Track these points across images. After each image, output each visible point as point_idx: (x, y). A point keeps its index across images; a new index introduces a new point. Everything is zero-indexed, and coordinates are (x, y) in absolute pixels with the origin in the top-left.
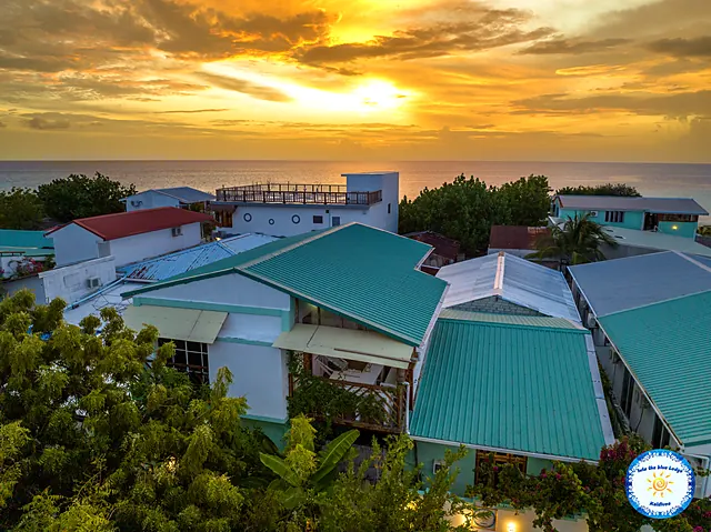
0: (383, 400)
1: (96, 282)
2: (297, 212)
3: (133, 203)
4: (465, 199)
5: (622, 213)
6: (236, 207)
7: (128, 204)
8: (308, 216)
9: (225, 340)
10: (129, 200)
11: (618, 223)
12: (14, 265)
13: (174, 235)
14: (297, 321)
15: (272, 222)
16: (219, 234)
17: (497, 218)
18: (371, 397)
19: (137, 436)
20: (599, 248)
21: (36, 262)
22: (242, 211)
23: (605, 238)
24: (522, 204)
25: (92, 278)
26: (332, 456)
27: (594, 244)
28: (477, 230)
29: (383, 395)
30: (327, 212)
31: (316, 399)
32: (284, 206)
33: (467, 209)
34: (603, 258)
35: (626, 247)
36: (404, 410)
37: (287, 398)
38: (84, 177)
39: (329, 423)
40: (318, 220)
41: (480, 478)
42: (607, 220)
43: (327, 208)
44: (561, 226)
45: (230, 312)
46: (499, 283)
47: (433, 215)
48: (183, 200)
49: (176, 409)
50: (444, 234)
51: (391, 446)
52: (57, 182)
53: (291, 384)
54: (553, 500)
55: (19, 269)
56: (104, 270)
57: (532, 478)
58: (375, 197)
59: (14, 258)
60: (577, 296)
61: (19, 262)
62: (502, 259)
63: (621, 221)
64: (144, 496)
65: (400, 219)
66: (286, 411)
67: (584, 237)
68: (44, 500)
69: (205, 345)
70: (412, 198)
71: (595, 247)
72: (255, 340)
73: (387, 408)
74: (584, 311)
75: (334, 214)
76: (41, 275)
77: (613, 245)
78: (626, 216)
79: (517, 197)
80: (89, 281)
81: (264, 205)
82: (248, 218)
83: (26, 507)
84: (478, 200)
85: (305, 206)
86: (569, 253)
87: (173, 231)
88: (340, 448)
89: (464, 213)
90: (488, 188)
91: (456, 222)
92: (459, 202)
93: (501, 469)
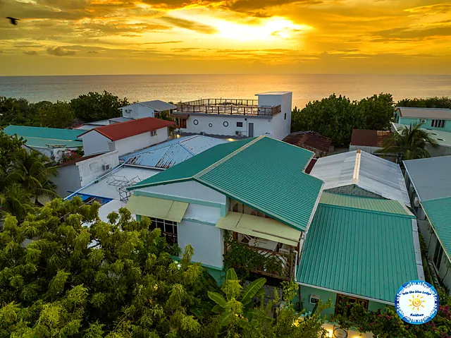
0: (281, 261)
1: (108, 167)
2: (226, 119)
3: (126, 111)
4: (335, 111)
5: (444, 121)
6: (189, 115)
7: (123, 111)
8: (233, 122)
9: (187, 220)
10: (124, 109)
11: (440, 128)
12: (61, 153)
13: (152, 135)
14: (230, 210)
15: (210, 125)
16: (178, 133)
17: (357, 123)
18: (274, 258)
19: (142, 286)
20: (426, 148)
21: (73, 151)
22: (192, 118)
23: (430, 141)
24: (374, 113)
25: (106, 165)
26: (250, 293)
27: (422, 145)
28: (343, 131)
29: (281, 258)
30: (246, 120)
31: (240, 258)
32: (219, 115)
33: (337, 117)
34: (427, 156)
35: (445, 148)
36: (294, 266)
37: (223, 255)
38: (97, 93)
39: (248, 271)
40: (240, 125)
41: (338, 311)
42: (432, 126)
43: (246, 117)
44: (400, 133)
45: (190, 202)
46: (356, 175)
47: (314, 121)
48: (157, 110)
49: (162, 268)
50: (321, 133)
51: (285, 287)
52: (81, 97)
53: (226, 247)
54: (385, 329)
55: (63, 156)
56: (112, 159)
57: (372, 313)
58: (277, 110)
59: (60, 149)
60: (408, 182)
61: (63, 152)
62: (359, 155)
63: (443, 127)
64: (147, 324)
65: (292, 122)
66: (222, 263)
67: (415, 140)
68: (96, 327)
69: (175, 223)
70: (300, 108)
71: (423, 148)
72: (205, 221)
73: (283, 266)
74: (412, 194)
75: (250, 121)
76: (77, 164)
77: (435, 146)
78: (447, 124)
79: (371, 108)
80: (104, 166)
81: (206, 114)
82: (196, 122)
83: (88, 330)
84: (344, 112)
85: (231, 116)
86: (405, 150)
87: (152, 133)
88: (254, 289)
89: (334, 120)
90: (351, 102)
91: (329, 126)
92: (332, 113)
93: (352, 306)
